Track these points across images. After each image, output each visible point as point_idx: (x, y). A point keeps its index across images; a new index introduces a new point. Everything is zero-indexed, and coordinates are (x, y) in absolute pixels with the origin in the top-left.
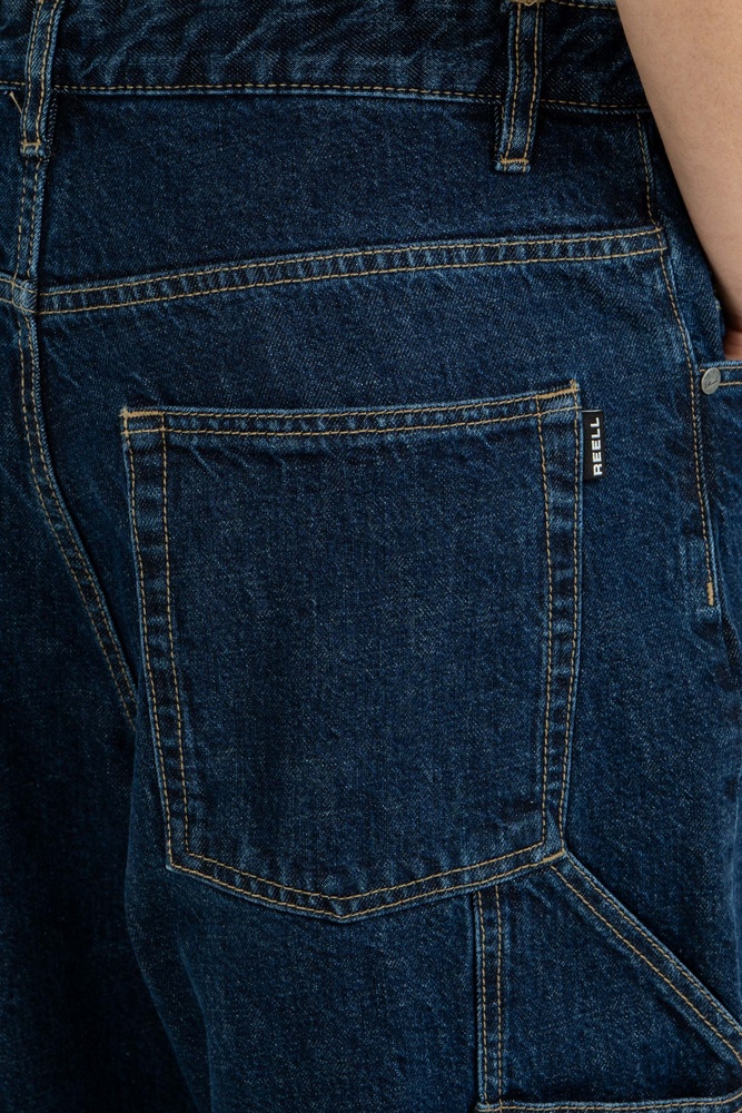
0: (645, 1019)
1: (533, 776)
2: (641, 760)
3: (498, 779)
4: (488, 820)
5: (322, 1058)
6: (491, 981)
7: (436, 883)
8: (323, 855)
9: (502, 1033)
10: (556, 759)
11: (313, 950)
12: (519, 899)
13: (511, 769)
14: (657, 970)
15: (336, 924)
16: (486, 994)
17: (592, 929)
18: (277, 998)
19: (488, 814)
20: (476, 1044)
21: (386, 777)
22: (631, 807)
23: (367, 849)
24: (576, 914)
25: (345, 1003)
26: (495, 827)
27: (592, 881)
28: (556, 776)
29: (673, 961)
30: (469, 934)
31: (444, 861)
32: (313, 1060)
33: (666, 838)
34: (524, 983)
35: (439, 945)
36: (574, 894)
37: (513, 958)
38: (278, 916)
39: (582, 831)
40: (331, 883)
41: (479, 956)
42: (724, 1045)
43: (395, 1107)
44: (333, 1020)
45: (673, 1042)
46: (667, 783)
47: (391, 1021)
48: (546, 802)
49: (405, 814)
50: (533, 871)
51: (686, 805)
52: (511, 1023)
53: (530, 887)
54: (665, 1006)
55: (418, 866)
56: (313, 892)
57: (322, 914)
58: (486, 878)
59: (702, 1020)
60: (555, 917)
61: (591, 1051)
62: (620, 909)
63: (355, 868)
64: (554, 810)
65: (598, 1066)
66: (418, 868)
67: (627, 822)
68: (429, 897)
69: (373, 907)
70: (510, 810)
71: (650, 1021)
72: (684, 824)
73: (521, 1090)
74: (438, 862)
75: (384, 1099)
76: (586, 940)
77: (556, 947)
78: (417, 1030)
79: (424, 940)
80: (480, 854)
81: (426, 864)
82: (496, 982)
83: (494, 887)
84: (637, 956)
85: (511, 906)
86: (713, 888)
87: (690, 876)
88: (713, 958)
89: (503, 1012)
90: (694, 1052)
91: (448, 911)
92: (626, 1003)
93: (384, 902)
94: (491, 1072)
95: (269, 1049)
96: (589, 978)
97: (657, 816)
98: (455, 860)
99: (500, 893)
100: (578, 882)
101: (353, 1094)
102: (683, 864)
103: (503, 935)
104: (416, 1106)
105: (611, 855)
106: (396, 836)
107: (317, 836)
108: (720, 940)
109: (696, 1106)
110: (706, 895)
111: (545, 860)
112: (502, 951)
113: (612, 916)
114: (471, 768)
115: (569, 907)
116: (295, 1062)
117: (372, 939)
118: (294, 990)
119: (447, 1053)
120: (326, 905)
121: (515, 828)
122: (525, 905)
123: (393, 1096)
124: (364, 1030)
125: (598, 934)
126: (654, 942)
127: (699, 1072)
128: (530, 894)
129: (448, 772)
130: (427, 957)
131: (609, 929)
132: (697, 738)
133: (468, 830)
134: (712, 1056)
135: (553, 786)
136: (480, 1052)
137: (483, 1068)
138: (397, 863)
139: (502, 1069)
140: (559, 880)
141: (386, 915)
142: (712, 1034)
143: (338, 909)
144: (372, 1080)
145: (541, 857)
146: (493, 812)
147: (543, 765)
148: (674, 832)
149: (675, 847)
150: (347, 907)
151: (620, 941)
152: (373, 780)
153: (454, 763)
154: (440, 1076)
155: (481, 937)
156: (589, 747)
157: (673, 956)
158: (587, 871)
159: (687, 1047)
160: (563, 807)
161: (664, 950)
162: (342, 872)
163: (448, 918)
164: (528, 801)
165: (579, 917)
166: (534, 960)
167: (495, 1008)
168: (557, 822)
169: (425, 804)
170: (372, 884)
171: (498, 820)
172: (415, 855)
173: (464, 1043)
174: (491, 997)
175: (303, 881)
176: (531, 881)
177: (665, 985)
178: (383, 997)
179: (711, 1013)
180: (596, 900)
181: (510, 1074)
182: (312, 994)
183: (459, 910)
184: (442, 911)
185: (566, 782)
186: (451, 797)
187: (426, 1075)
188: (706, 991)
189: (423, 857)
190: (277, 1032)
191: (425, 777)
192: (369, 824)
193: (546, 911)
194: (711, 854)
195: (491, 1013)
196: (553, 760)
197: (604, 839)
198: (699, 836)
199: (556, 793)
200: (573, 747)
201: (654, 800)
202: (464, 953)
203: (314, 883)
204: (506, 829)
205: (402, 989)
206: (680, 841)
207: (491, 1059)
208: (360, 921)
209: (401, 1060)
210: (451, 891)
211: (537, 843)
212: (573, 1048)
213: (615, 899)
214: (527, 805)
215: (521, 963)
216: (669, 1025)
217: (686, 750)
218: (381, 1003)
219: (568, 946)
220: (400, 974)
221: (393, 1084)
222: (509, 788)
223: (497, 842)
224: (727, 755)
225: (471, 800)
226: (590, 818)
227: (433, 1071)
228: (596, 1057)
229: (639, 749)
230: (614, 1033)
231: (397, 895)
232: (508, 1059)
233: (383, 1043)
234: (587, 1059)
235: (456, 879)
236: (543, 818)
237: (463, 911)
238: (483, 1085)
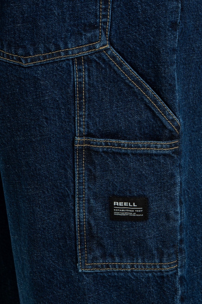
0: (140, 111)
1: (96, 16)
2: (138, 12)
3: (82, 16)
4: (78, 31)
5: (21, 116)
6: (80, 92)
7: (59, 54)
8: (18, 41)
9: (85, 112)
10: (105, 10)
11: (16, 76)
12: (91, 62)
13: (87, 12)
14: (144, 93)
15: (23, 67)
16: (79, 97)
17: (120, 76)
18: (6, 94)
19: (78, 29)
20: (75, 116)
21: (39, 12)
22: (134, 30)
23: (33, 39)
24: (114, 70)
25: (27, 97)
26: (81, 34)
27: (119, 58)
28: (105, 16)
29: (150, 90)
30: (72, 74)
31: (62, 45)
32: (18, 117)
33: (147, 43)
34: (94, 94)
35: (61, 78)
36: (113, 62)
37: (89, 84)
38: (5, 64)
39: (116, 39)
40: (20, 51)
41: (75, 82)
42: (168, 123)
43: (44, 136)
44: (23, 102)
45: (151, 121)
46: (147, 21)
47: (42, 104)
48: (102, 26)
49: (47, 27)
50: (96, 52)
51: (155, 30)
52: (89, 109)
53: (95, 58)
54: (148, 107)
55: (52, 47)
56: (15, 55)
57: (18, 63)
58: (78, 53)
59: (161, 113)
60: (106, 71)
61: (119, 122)
62: (130, 69)
63: (29, 46)
64: (104, 29)
65: (121, 127)
66: (52, 48)
67: (133, 36)
68: (57, 59)
69: (35, 61)
70: (87, 28)
71: (142, 112)
72: (154, 37)
73: (92, 134)
74: (60, 46)
75: (40, 132)
76: (118, 80)
77: (107, 82)
78: (52, 108)
79: (55, 75)
80: (75, 44)
81: (55, 46)
82: (82, 93)
83: (81, 56)
84: (137, 88)
85: (88, 65)
86: (164, 63)
87: (156, 58)
88: (165, 90)
89: (85, 104)
90: (158, 125)
91: (64, 65)
92: (133, 105)
93: (40, 60)
94: (80, 126)
95: (5, 113)
96: (120, 95)
97: (143, 34)
98: (66, 46)
99: (84, 59)
100: (114, 58)
101: (30, 130)
102: (154, 53)
103: (85, 76)
104: (53, 136)
105: (127, 49)
106: (43, 34)
107: (15, 33)
108: (168, 83)
109: (156, 144)
110: (162, 65)
111: (101, 48)
112: (85, 81)
113: (127, 72)
114: (72, 11)
115: (111, 67)
116: (13, 118)
117: (36, 73)
118: (11, 91)
119: (64, 118)
120: (19, 60)
121: (89, 35)
122: (94, 65)
123: (43, 131)
124: (33, 107)
125: (122, 78)
126: (143, 83)
127: (160, 133)
128: (95, 61)
129: (63, 12)
130: (57, 82)
131: (126, 76)
132: (159, 4)
133: (71, 35)
134: (164, 127)
135: (104, 20)
136: (76, 118)
137: (77, 124)
138: (44, 45)
139: (85, 125)
140: (106, 56)
141: (40, 65)
142: (164, 119)
143: (23, 61)
144: (36, 125)
145: (99, 47)
146: (80, 28)
147: (100, 12)
148: (150, 41)
149: (150, 47)
150: (26, 61)
151: (130, 82)
152: (34, 13)
153: (66, 8)
154: (62, 126)
155: (76, 75)
156: (119, 6)
157: (151, 89)
158: (117, 54)
159: (156, 123)
160: (108, 29)
161: (147, 86)
162: (24, 47)
163: (64, 68)
164: (94, 25)
165: (115, 72)
166: (98, 86)
167: (82, 103)
168: (106, 34)
169: (55, 23)
170: (35, 52)
171: (82, 31)
172: (51, 43)
173: (71, 114)
174: (81, 98)
175: (11, 50)
176: (96, 56)
177: (148, 99)
178: (39, 95)
179: (164, 111)
180: (121, 65)
181: (88, 127)
182: (16, 92)
183: (68, 65)
184: (62, 65)
185: (109, 19)
186: (64, 21)
187: (56, 125)
188: (163, 103)
189: (54, 44)
190: (7, 107)
191: (54, 13)
192: (33, 30)
193: (102, 68)
194: (163, 50)
195: (81, 104)
196: (104, 10)
197: (125, 42)
198: (159, 42)
199: (105, 23)
200: (112, 6)
201: (142, 28)
202: (70, 81)
203: (15, 51)
204: (85, 35)
205: (47, 93)
206: (152, 44)
207: (80, 121)
208: (31, 66)
209: (46, 118)
210: (65, 57)
211: (97, 42)
212: (112, 120)
213: (128, 65)
214: (94, 27)
215: (93, 87)
216: (150, 115)
217: (154, 9)
218: (39, 97)
219: (111, 82)
220: (46, 87)
221: (43, 127)
222: (87, 19)
223: (82, 40)
224: (172, 12)
225: (72, 23)
226: (119, 34)
227: (59, 124)
228: (120, 124)
229: (137, 8)
230: (128, 116)
231: (45, 57)
232: (87, 122)
233: (39, 112)
234: (117, 124)
235: (66, 53)
236: (100, 32)
237: (70, 65)
238: (77, 130)
